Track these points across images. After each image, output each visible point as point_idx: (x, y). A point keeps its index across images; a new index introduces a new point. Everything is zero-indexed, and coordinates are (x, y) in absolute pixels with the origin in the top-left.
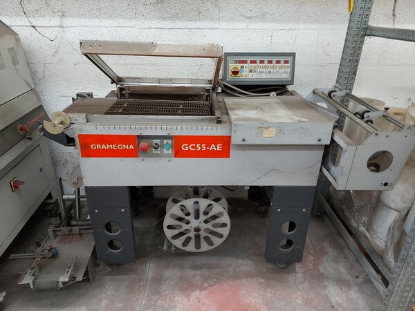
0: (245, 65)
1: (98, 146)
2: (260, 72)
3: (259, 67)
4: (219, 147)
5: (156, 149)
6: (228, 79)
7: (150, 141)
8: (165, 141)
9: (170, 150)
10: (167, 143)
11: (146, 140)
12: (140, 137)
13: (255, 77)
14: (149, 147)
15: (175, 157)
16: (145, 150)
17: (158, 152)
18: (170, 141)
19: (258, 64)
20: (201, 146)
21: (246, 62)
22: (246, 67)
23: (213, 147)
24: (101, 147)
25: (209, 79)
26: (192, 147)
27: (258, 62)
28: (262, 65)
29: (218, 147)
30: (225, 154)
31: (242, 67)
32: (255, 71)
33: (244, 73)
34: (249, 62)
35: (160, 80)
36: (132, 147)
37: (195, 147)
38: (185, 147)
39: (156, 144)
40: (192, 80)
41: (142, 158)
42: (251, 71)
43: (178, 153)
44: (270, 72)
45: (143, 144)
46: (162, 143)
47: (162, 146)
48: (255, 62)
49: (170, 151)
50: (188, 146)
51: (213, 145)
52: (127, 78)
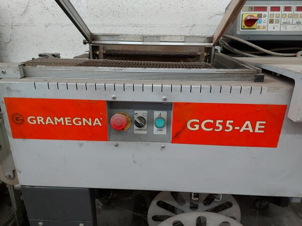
0: (263, 13)
1: (40, 120)
2: (285, 23)
3: (284, 16)
4: (259, 127)
5: (139, 126)
6: (238, 33)
7: (130, 112)
8: (156, 114)
9: (165, 130)
10: (160, 117)
11: (123, 111)
12: (113, 105)
13: (277, 29)
14: (128, 122)
15: (174, 141)
16: (120, 129)
17: (143, 132)
18: (164, 114)
19: (282, 12)
20: (224, 124)
21: (264, 9)
22: (265, 16)
23: (247, 126)
24: (45, 121)
25: (209, 35)
26: (207, 125)
27: (282, 8)
28: (287, 13)
29: (257, 126)
30: (269, 139)
31: (260, 16)
32: (277, 22)
33: (262, 25)
34: (269, 9)
35: (144, 38)
36: (97, 122)
37: (213, 125)
38: (192, 125)
39: (140, 118)
40: (186, 37)
41: (115, 143)
42: (271, 22)
43: (180, 136)
44: (298, 23)
45: (118, 117)
46: (151, 116)
47: (151, 122)
48: (278, 9)
49: (164, 132)
50: (200, 124)
51: (248, 123)
52: (103, 35)
